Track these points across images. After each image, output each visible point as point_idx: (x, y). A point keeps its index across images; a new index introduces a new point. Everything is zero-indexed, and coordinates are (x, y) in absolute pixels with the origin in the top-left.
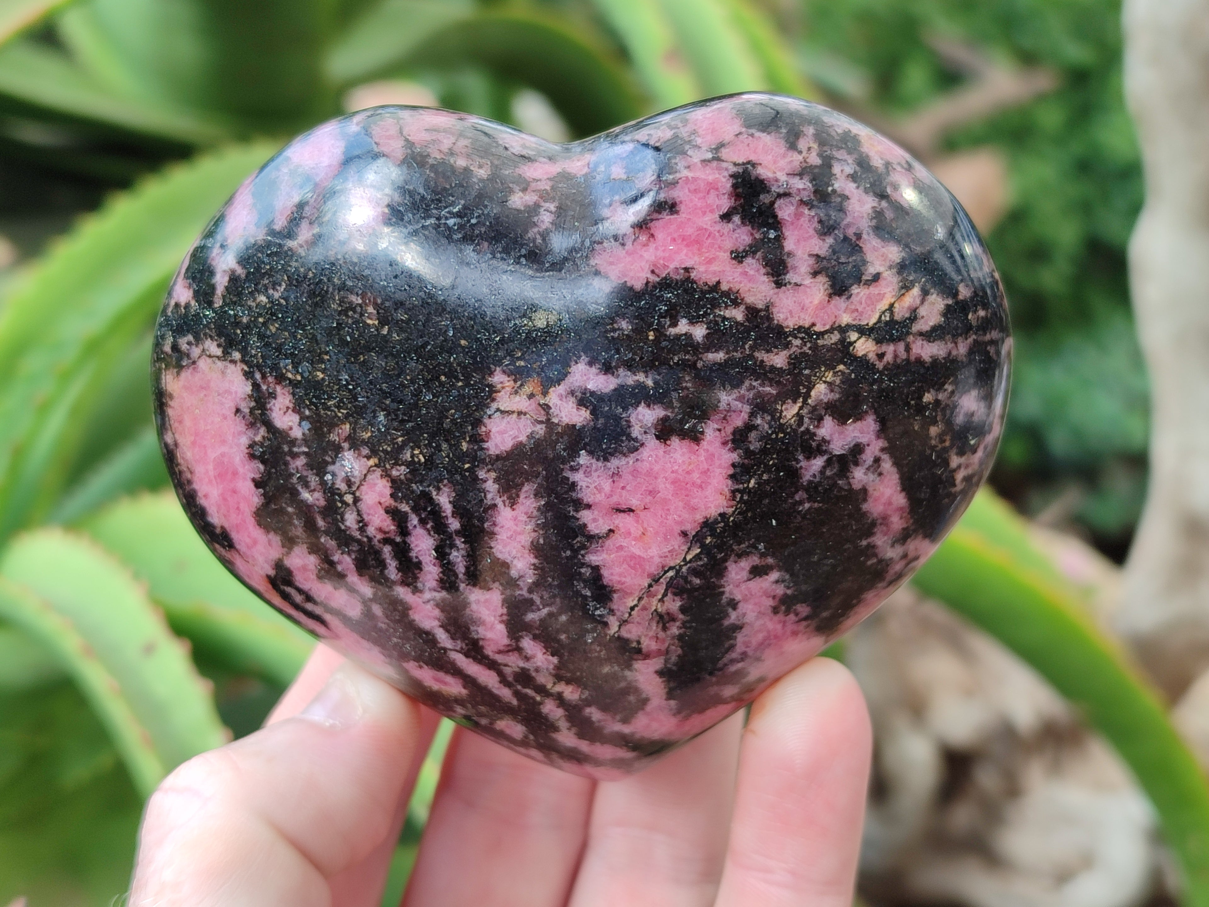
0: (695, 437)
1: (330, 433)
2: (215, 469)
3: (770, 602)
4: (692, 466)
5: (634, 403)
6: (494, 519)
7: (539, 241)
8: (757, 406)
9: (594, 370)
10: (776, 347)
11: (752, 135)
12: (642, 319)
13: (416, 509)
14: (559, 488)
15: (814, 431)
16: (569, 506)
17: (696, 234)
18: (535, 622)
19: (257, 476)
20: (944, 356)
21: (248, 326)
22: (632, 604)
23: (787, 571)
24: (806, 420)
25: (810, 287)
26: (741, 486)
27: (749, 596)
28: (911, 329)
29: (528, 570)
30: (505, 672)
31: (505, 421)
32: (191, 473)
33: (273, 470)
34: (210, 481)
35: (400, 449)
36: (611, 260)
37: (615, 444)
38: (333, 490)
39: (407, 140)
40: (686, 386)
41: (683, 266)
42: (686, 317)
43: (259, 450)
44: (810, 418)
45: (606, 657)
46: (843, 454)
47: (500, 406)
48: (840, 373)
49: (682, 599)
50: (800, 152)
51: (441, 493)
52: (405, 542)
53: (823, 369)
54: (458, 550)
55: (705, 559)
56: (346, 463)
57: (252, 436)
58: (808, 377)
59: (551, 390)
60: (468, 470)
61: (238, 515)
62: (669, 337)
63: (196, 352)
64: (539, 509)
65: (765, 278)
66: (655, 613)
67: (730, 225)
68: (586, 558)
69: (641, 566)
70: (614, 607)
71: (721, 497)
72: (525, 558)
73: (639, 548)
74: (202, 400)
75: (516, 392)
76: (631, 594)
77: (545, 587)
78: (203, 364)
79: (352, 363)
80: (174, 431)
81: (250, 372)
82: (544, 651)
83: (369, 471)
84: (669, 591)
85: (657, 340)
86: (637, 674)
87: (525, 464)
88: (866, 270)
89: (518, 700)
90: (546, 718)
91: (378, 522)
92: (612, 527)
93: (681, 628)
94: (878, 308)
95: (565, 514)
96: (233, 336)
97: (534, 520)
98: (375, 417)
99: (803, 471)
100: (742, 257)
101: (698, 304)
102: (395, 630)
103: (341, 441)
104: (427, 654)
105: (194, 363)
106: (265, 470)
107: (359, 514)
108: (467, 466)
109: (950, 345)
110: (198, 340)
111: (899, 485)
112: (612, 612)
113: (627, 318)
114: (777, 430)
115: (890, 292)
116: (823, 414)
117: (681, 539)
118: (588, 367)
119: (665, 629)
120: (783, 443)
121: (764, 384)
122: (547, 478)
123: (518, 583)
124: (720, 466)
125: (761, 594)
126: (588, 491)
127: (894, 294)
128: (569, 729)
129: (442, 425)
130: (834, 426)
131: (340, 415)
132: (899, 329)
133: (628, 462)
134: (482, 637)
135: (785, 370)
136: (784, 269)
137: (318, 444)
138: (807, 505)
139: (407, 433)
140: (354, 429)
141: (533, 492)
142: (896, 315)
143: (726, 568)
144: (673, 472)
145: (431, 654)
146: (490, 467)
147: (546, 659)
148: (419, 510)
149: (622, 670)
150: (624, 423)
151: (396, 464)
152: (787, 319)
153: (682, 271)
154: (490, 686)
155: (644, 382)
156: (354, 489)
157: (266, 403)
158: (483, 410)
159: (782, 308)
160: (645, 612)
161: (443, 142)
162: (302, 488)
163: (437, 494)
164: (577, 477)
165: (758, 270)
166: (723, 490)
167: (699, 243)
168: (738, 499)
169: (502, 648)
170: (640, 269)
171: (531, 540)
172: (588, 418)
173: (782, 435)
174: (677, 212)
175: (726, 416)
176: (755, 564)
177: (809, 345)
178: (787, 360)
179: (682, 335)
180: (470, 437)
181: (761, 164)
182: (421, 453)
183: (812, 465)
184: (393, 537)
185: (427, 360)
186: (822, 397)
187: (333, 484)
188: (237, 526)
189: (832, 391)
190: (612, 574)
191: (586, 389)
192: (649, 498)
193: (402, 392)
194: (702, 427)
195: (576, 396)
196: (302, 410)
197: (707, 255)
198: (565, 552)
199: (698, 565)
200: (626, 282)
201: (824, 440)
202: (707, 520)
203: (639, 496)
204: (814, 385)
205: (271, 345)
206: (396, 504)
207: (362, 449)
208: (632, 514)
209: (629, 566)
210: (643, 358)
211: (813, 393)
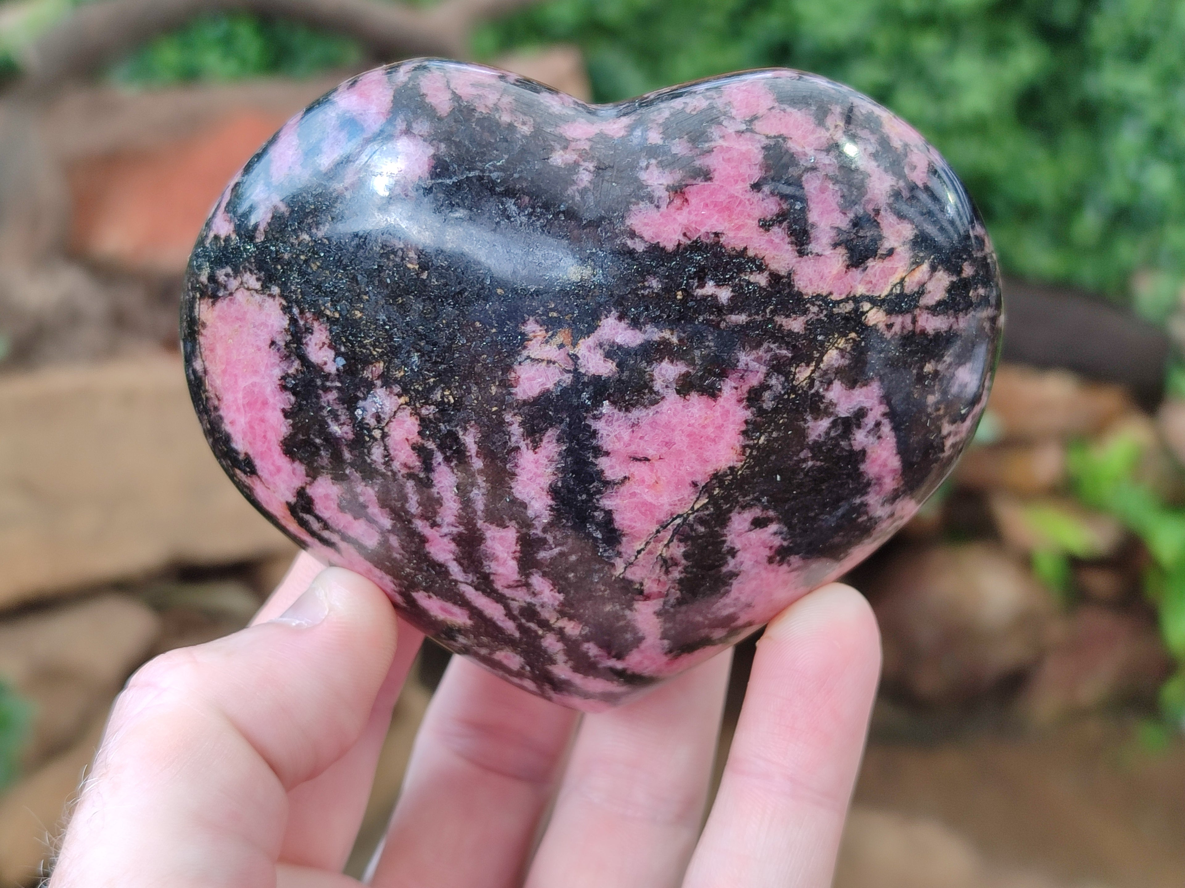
0: (713, 393)
1: (363, 370)
2: (244, 398)
3: (767, 553)
4: (708, 420)
5: (659, 359)
6: (516, 461)
7: (578, 198)
8: (773, 367)
9: (623, 324)
10: (795, 313)
11: (784, 111)
12: (672, 279)
13: (441, 447)
14: (581, 435)
15: (823, 393)
16: (589, 453)
17: (728, 201)
18: (546, 560)
19: (288, 407)
20: (946, 329)
21: (289, 263)
22: (639, 548)
23: (786, 524)
24: (817, 383)
25: (830, 258)
26: (751, 442)
27: (748, 545)
28: (918, 302)
29: (544, 511)
30: (511, 605)
31: (534, 368)
32: (219, 400)
33: (305, 402)
34: (238, 409)
35: (431, 389)
36: (646, 221)
37: (637, 396)
38: (363, 424)
39: (454, 93)
40: (708, 345)
41: (714, 231)
42: (713, 280)
43: (290, 383)
44: (821, 382)
45: (609, 597)
46: (848, 417)
47: (530, 354)
48: (851, 341)
49: (687, 546)
50: (828, 129)
51: (467, 433)
52: (428, 478)
53: (836, 336)
54: (479, 488)
55: (712, 509)
56: (377, 399)
57: (285, 368)
58: (822, 344)
59: (580, 342)
60: (494, 413)
61: (264, 443)
62: (696, 298)
63: (233, 283)
64: (560, 454)
65: (789, 247)
66: (660, 557)
67: (760, 195)
68: (600, 503)
69: (651, 512)
70: (622, 549)
71: (732, 451)
72: (543, 499)
73: (651, 496)
74: (236, 331)
75: (547, 342)
76: (639, 538)
77: (560, 528)
78: (241, 296)
79: (390, 304)
80: (204, 358)
81: (288, 307)
82: (552, 588)
83: (399, 408)
84: (675, 537)
85: (684, 301)
86: (637, 613)
87: (551, 410)
88: (881, 245)
89: (520, 633)
90: (545, 651)
91: (404, 457)
92: (627, 475)
93: (682, 573)
94: (890, 281)
95: (584, 460)
96: (273, 271)
97: (554, 464)
98: (409, 357)
99: (809, 431)
100: (769, 226)
101: (725, 268)
102: (410, 561)
103: (374, 379)
104: (437, 585)
105: (231, 294)
106: (296, 401)
107: (386, 448)
108: (494, 409)
109: (952, 320)
110: (237, 272)
111: (895, 448)
112: (619, 554)
113: (658, 277)
114: (789, 391)
115: (902, 266)
116: (833, 378)
117: (691, 489)
118: (617, 322)
119: (667, 572)
120: (794, 404)
121: (781, 347)
122: (570, 425)
123: (534, 522)
124: (733, 423)
125: (759, 544)
126: (608, 439)
127: (905, 268)
128: (566, 662)
129: (474, 369)
130: (842, 390)
131: (375, 353)
132: (908, 302)
133: (648, 414)
134: (494, 572)
135: (802, 335)
136: (806, 240)
137: (351, 380)
138: (810, 463)
139: (439, 375)
140: (388, 368)
141: (556, 437)
142: (906, 288)
143: (730, 518)
144: (689, 425)
145: (441, 586)
146: (516, 411)
147: (552, 596)
148: (445, 448)
149: (623, 609)
150: (648, 377)
151: (426, 403)
152: (806, 287)
153: (713, 236)
154: (495, 618)
155: (669, 339)
156: (383, 424)
157: (302, 338)
158: (514, 357)
159: (803, 276)
160: (651, 556)
161: (488, 98)
162: (332, 421)
163: (464, 435)
164: (599, 425)
165: (783, 239)
166: (734, 445)
167: (730, 210)
168: (747, 454)
169: (511, 583)
170: (673, 231)
171: (550, 482)
172: (614, 370)
173: (794, 396)
174: (711, 179)
175: (743, 375)
176: (757, 516)
177: (825, 312)
178: (804, 326)
179: (708, 296)
180: (500, 382)
181: (791, 138)
182: (451, 394)
183: (819, 426)
184: (417, 473)
185: (463, 306)
186: (833, 362)
187: (363, 419)
188: (262, 453)
189: (843, 357)
190: (623, 519)
191: (614, 342)
192: (665, 448)
193: (437, 335)
194: (720, 384)
195: (604, 349)
196: (338, 346)
197: (736, 221)
198: (581, 496)
199: (704, 514)
200: (658, 243)
201: (831, 404)
202: (717, 473)
203: (656, 446)
204: (827, 351)
205: (311, 281)
206: (423, 442)
207: (394, 387)
208: (647, 462)
209: (640, 512)
210: (670, 316)
211: (825, 358)
